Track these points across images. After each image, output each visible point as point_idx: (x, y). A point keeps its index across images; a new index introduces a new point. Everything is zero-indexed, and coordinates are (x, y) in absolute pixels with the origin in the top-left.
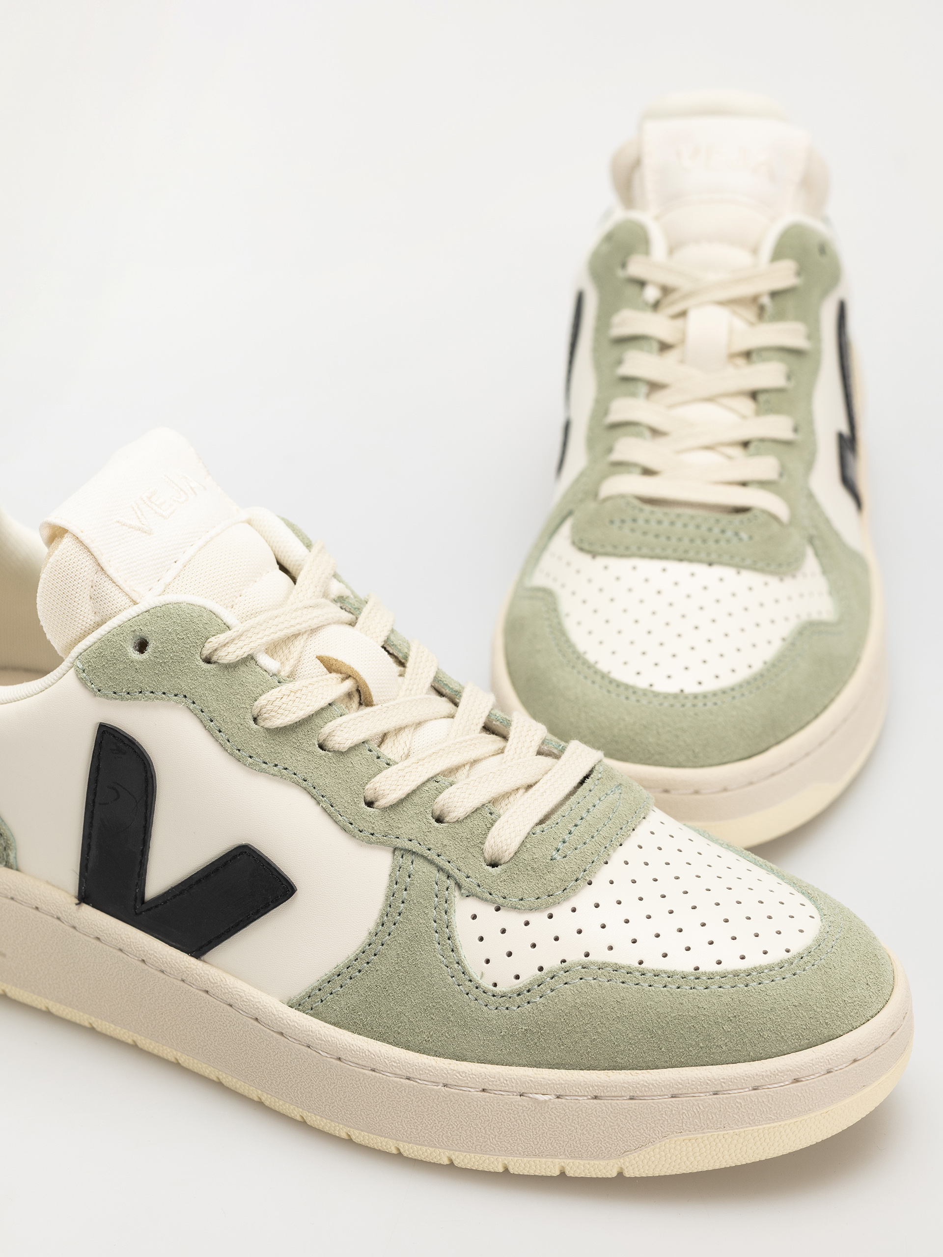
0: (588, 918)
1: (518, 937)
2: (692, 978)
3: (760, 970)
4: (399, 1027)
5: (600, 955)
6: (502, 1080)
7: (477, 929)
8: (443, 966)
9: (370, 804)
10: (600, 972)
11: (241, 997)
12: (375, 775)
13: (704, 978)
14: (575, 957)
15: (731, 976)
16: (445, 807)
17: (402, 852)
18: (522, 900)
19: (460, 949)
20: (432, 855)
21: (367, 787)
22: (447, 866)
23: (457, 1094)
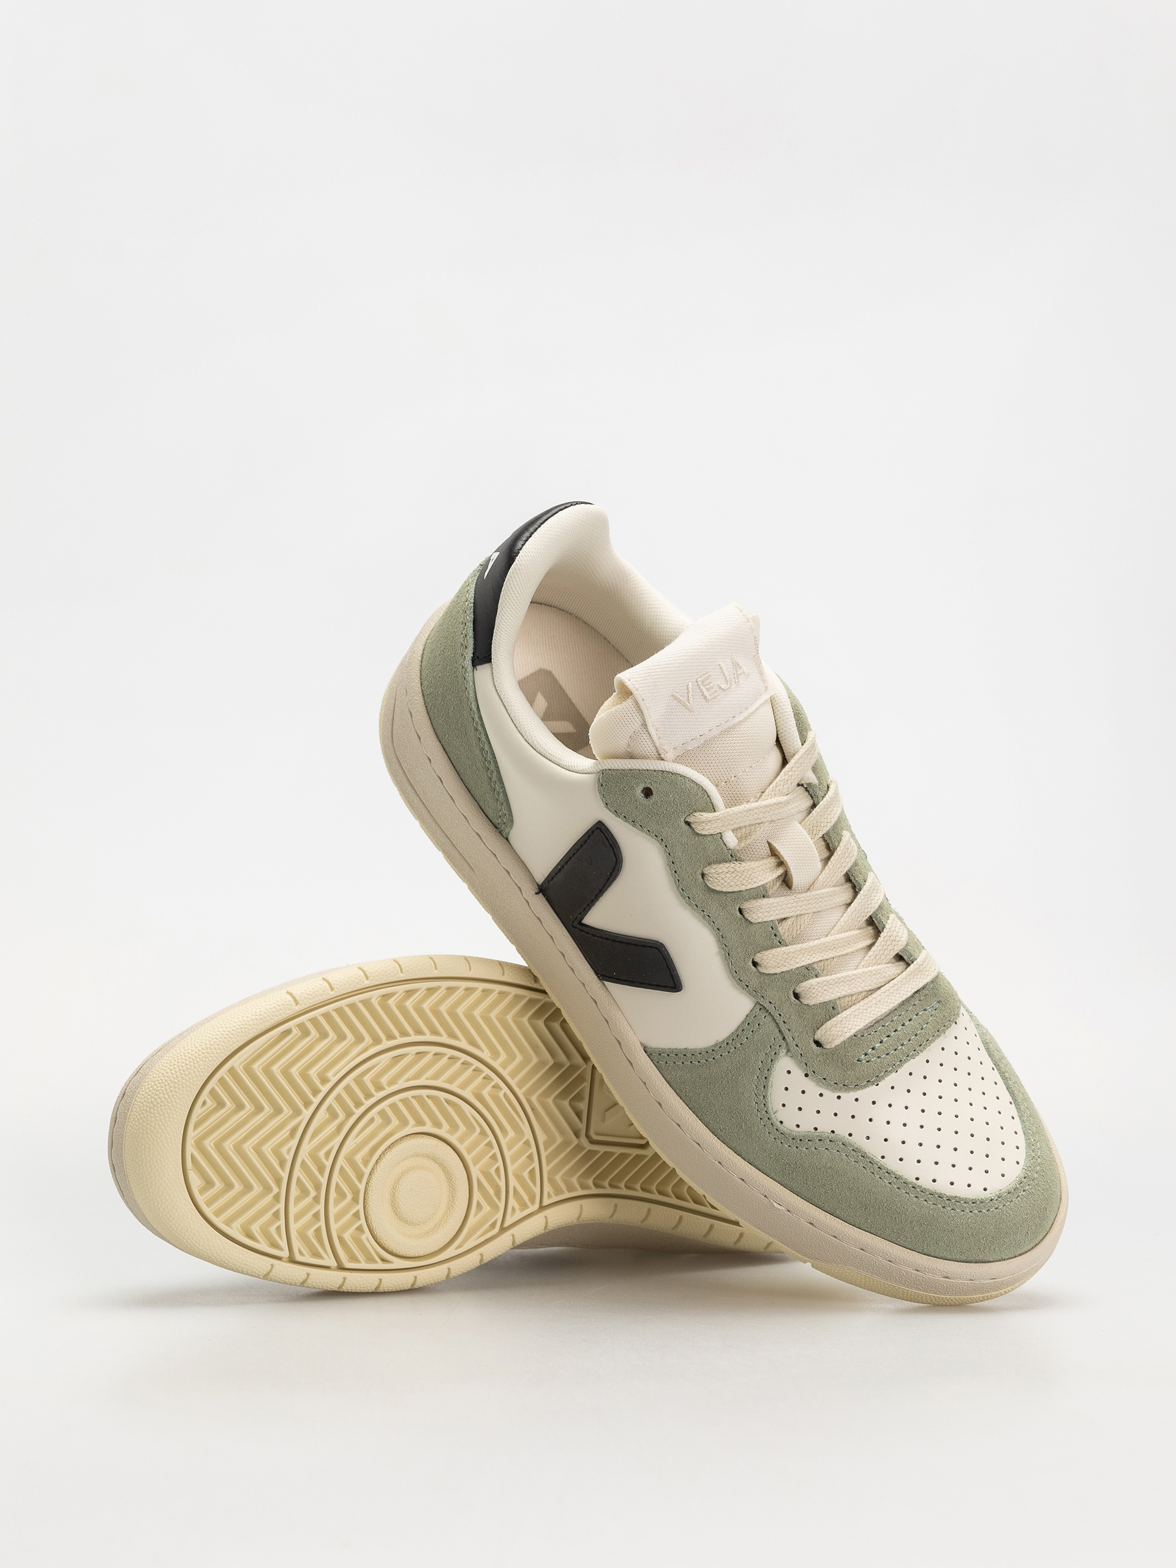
0: (864, 1110)
1: (811, 1101)
2: (910, 1186)
3: (958, 1200)
4: (708, 1111)
5: (858, 1140)
6: (757, 1182)
7: (787, 1080)
8: (753, 1094)
9: (755, 964)
10: (852, 1152)
11: (616, 1024)
12: (767, 949)
13: (918, 1190)
14: (842, 1132)
15: (936, 1196)
16: (804, 992)
17: (761, 1007)
18: (825, 1079)
19: (769, 1088)
20: (780, 1020)
21: (758, 955)
22: (786, 1033)
23: (725, 1172)
